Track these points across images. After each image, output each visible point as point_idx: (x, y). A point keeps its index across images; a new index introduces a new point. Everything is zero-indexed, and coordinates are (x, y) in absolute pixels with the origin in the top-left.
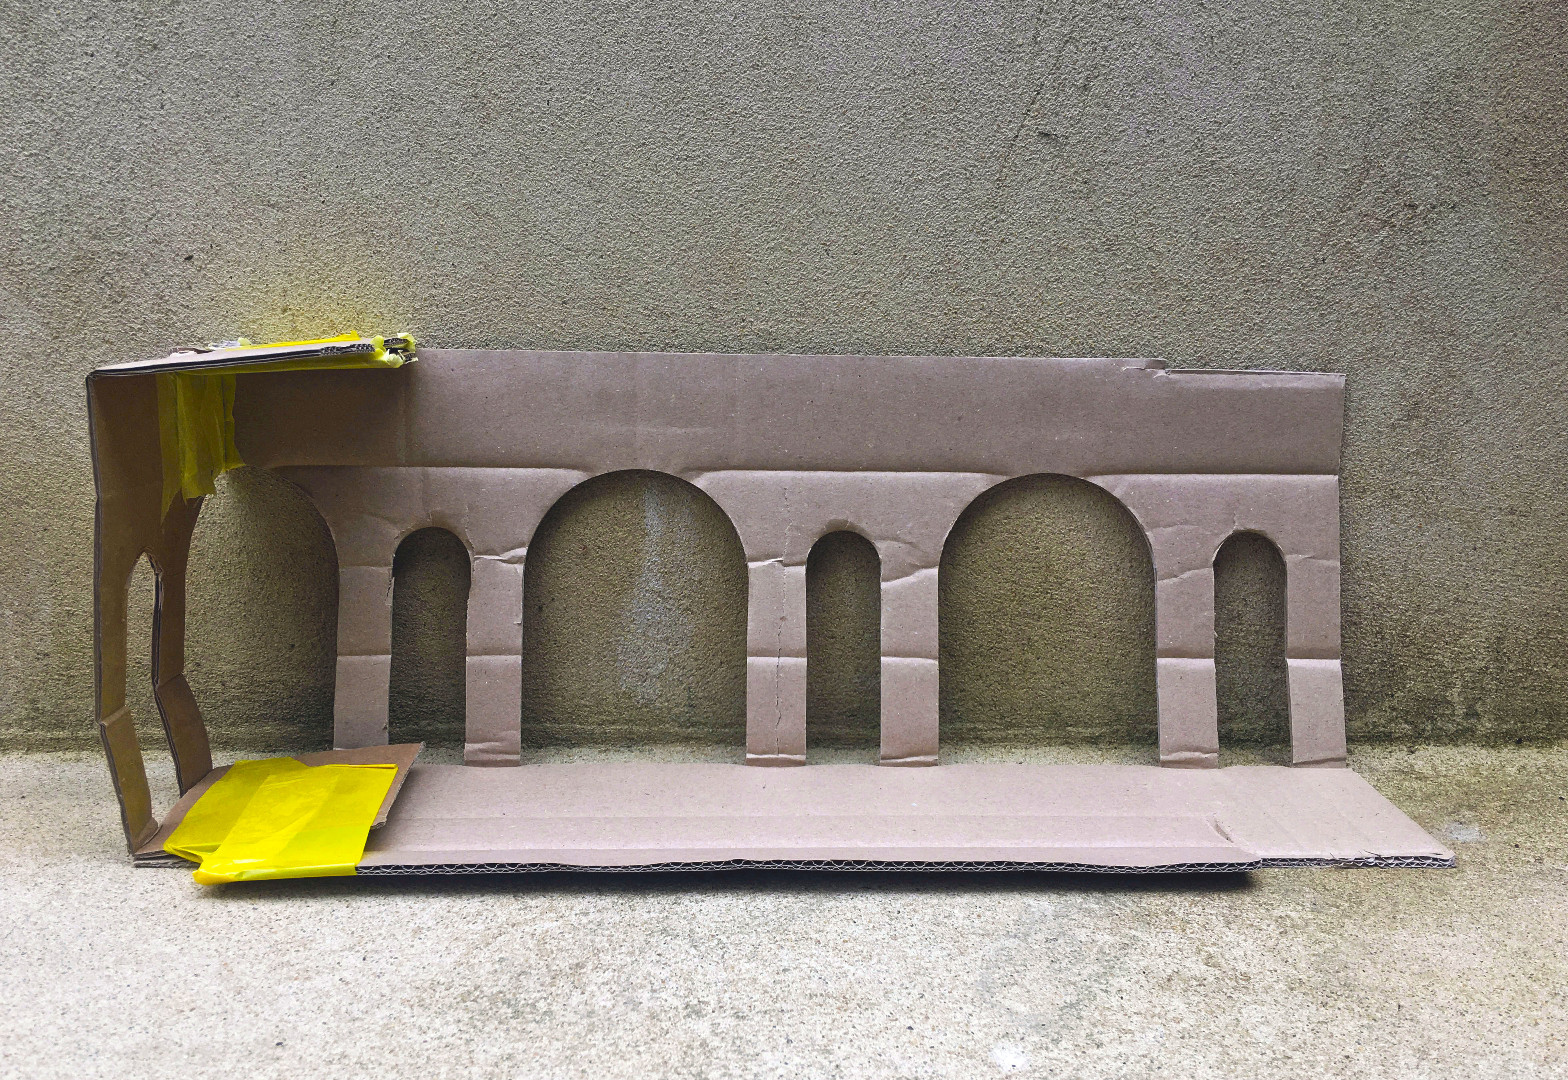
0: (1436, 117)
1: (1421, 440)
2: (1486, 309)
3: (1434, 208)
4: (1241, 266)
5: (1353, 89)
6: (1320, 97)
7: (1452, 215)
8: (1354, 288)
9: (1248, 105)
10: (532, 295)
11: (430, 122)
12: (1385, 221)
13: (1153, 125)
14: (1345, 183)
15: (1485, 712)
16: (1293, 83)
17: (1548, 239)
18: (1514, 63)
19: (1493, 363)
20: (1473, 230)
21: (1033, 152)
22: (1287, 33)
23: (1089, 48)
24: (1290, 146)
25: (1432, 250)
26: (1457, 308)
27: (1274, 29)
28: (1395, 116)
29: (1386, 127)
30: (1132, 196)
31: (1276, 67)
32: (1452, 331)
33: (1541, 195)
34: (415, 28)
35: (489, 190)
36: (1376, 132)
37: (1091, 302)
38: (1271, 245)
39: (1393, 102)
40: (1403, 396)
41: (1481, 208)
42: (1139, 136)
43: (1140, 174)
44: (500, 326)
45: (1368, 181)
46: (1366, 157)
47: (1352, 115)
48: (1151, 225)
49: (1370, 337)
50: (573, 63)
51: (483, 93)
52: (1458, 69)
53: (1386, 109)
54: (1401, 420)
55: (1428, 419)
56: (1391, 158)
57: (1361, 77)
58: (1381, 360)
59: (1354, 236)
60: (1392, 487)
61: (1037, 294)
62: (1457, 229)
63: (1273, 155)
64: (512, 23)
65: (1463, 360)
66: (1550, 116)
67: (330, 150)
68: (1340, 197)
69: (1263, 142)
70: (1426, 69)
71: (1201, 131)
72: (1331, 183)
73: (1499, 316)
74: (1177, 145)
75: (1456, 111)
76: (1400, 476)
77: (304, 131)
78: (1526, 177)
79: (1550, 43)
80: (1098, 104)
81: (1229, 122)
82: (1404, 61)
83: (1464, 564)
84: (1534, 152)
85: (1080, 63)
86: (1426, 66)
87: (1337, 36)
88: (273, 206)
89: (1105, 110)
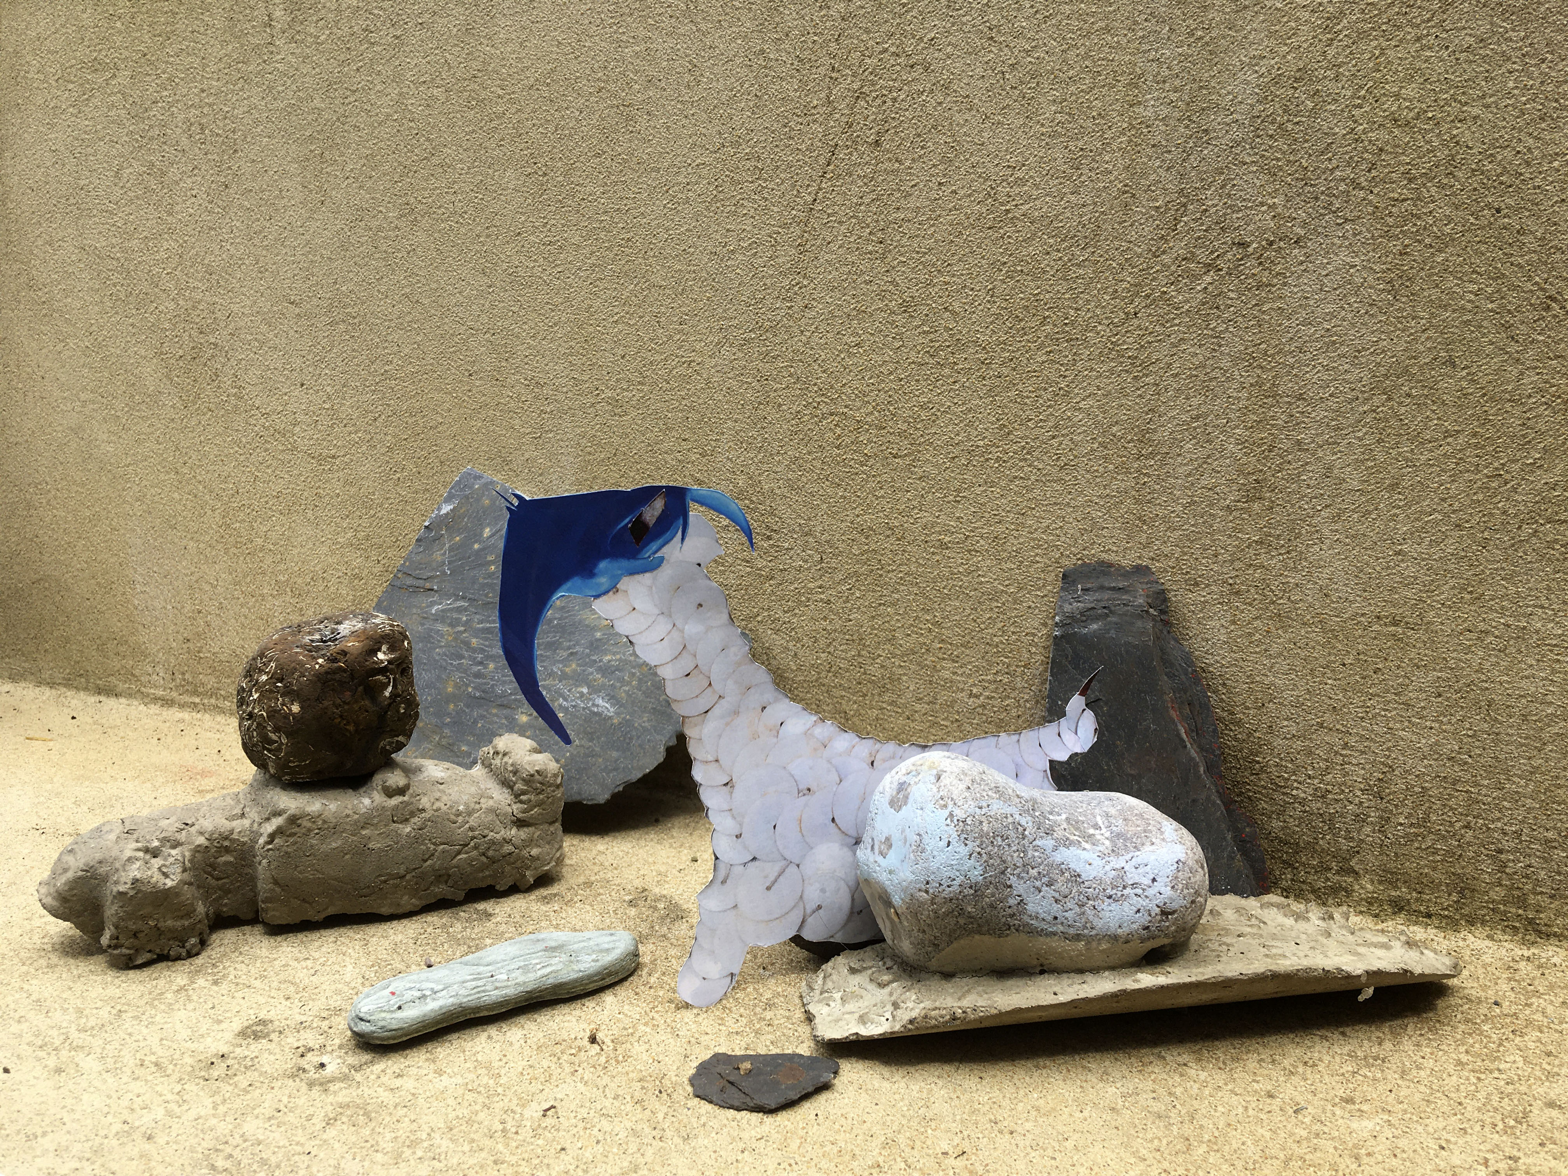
0: (1270, 132)
1: (1265, 527)
2: (1346, 367)
3: (1271, 243)
4: (1042, 324)
5: (1164, 111)
6: (1125, 125)
7: (1297, 251)
8: (1174, 345)
9: (1043, 143)
10: (449, 369)
11: (380, 229)
12: (1210, 265)
13: (944, 175)
14: (1157, 222)
15: (1366, 871)
16: (1094, 114)
17: (1433, 274)
18: (1377, 53)
19: (1360, 434)
20: (1324, 268)
21: (829, 215)
22: (1087, 56)
23: (879, 101)
24: (1091, 184)
25: (1271, 296)
26: (1308, 365)
27: (1072, 53)
28: (1217, 137)
29: (1206, 152)
30: (926, 253)
31: (1074, 97)
32: (1301, 394)
33: (1419, 218)
34: (369, 152)
35: (419, 281)
36: (1193, 160)
37: (891, 366)
38: (1075, 300)
39: (1214, 120)
40: (1240, 472)
41: (1336, 240)
42: (931, 189)
43: (933, 229)
44: (430, 396)
45: (1185, 219)
46: (1182, 190)
47: (1164, 143)
48: (946, 283)
49: (1195, 402)
50: (469, 168)
51: (412, 200)
52: (1299, 70)
53: (1206, 131)
54: (1239, 501)
55: (1273, 502)
56: (1213, 188)
57: (1174, 96)
58: (1210, 430)
59: (1172, 284)
60: (1231, 581)
61: (839, 359)
62: (1302, 268)
63: (1073, 198)
64: (428, 139)
65: (1316, 429)
66: (1430, 115)
67: (322, 256)
68: (1152, 239)
69: (1061, 184)
70: (1256, 75)
71: (993, 178)
72: (1141, 224)
73: (1366, 375)
74: (969, 196)
75: (1297, 123)
76: (1240, 569)
77: (308, 242)
78: (1396, 196)
79: (1429, 20)
80: (890, 160)
81: (1024, 165)
82: (1227, 70)
83: (1329, 682)
84: (1408, 164)
85: (872, 118)
86: (1256, 72)
87: (1145, 52)
88: (292, 303)
89: (897, 165)
